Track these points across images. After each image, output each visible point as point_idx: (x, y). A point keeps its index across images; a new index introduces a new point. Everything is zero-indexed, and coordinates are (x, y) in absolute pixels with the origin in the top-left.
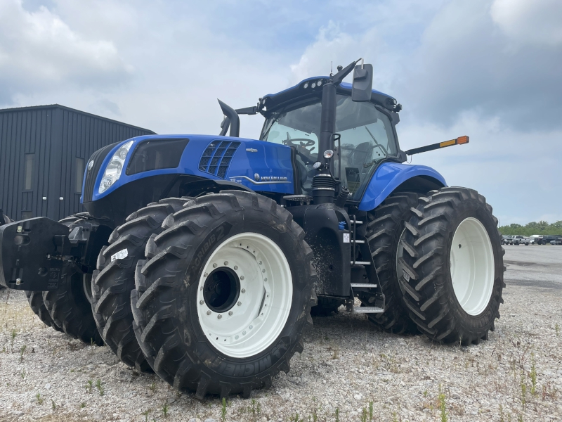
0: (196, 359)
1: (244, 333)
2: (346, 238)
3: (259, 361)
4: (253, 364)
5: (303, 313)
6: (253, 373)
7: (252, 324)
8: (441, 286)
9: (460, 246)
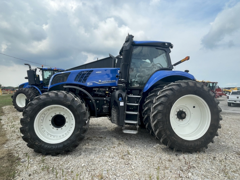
0: (32, 142)
1: (63, 135)
2: (122, 104)
3: (58, 146)
4: (55, 146)
5: (79, 132)
6: (54, 149)
7: (67, 133)
8: (161, 126)
9: (194, 107)
